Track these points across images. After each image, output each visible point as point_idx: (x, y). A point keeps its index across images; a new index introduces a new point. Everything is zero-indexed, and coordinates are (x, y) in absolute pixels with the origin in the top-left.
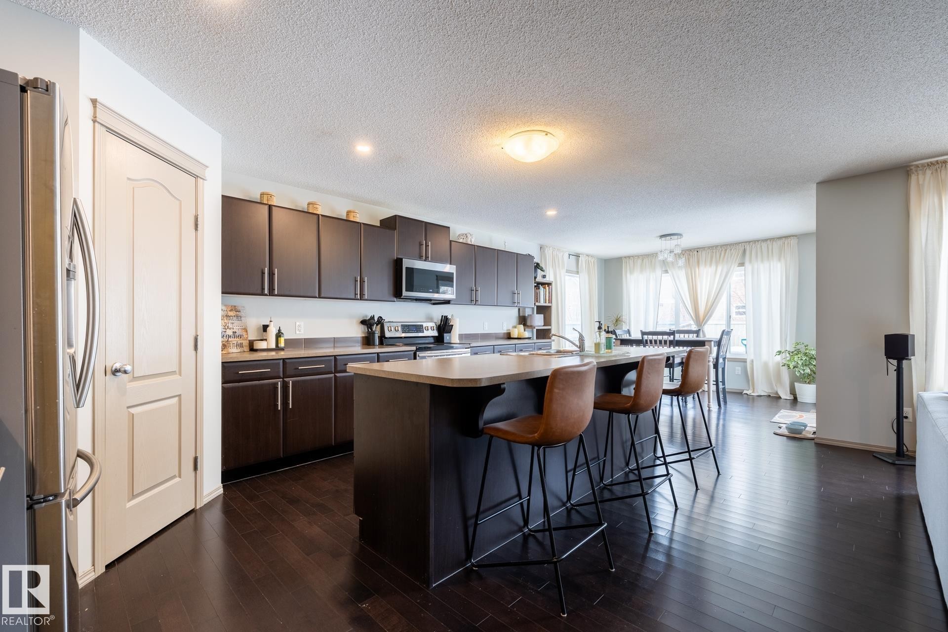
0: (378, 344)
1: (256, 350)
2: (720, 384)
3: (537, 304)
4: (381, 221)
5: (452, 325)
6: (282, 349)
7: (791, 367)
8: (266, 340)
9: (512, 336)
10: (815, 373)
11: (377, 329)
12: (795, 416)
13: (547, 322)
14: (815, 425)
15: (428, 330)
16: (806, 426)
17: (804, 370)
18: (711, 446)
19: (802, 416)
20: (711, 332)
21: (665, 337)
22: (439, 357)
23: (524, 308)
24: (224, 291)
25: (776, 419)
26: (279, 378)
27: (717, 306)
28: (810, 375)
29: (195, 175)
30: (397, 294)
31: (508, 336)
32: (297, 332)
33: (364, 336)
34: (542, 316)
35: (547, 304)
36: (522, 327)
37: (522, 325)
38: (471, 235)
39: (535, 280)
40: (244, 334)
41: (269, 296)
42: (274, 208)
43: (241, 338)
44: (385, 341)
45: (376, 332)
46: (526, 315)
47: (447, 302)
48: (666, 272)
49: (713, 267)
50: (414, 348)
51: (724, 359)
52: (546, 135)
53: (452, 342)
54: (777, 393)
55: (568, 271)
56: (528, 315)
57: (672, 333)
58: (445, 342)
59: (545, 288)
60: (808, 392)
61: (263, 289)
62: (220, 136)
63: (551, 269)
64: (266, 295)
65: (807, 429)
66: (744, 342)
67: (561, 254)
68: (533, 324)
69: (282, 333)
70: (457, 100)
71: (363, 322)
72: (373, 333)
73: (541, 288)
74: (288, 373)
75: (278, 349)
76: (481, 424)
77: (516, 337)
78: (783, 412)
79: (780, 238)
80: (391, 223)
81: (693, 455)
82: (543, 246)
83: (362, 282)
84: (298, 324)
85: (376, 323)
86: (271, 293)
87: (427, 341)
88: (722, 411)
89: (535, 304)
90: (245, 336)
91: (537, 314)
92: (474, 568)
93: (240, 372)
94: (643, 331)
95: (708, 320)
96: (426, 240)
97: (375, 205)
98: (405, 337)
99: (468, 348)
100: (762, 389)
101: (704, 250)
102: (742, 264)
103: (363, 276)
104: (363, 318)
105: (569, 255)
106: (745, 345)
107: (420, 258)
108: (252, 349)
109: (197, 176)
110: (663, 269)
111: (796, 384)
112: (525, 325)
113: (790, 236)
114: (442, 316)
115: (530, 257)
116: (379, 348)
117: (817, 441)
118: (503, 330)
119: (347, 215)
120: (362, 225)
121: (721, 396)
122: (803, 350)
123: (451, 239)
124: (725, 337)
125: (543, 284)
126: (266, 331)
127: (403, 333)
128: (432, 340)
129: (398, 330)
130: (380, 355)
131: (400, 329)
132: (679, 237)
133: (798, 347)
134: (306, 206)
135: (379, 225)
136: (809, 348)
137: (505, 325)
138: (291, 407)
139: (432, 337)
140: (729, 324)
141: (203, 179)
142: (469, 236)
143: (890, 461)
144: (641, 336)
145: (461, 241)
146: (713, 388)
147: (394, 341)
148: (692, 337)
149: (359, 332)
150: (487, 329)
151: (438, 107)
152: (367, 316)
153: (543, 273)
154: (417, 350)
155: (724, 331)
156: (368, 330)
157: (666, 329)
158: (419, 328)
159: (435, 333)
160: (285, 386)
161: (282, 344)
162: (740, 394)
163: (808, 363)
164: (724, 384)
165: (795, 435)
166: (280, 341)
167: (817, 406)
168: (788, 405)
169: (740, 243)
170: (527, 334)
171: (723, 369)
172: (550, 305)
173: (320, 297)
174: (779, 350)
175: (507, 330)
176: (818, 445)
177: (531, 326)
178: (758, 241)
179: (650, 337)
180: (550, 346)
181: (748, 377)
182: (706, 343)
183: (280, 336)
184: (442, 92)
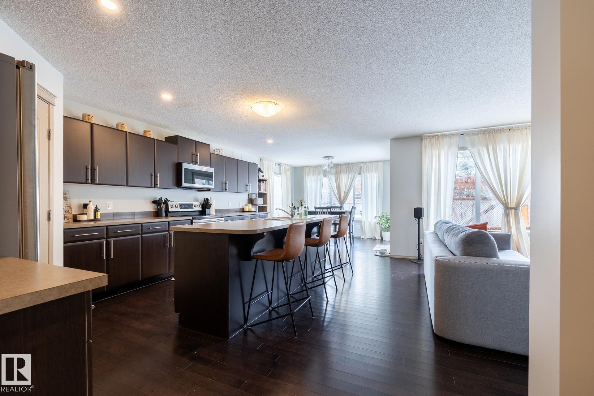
0: (164, 216)
1: (80, 221)
2: (351, 233)
3: (259, 192)
4: (166, 138)
5: (211, 204)
6: (99, 220)
7: (381, 224)
8: (86, 214)
9: (245, 211)
10: (390, 227)
11: (163, 206)
12: (382, 247)
13: (265, 202)
14: (390, 250)
15: (196, 207)
16: (386, 251)
17: (385, 225)
18: (350, 261)
19: (385, 247)
20: (347, 208)
21: (326, 210)
22: (203, 223)
23: (252, 194)
24: (65, 181)
25: (375, 249)
26: (103, 238)
27: (349, 193)
28: (388, 227)
29: (48, 102)
30: (178, 184)
31: (243, 211)
32: (108, 209)
33: (154, 211)
34: (262, 199)
35: (265, 192)
36: (250, 205)
37: (251, 204)
38: (222, 150)
39: (258, 178)
40: (69, 210)
41: (92, 184)
42: (94, 125)
43: (67, 212)
44: (169, 214)
45: (163, 208)
46: (253, 198)
47: (209, 190)
48: (326, 176)
49: (348, 174)
50: (191, 218)
51: (353, 221)
52: (276, 105)
53: (211, 214)
54: (375, 237)
55: (275, 173)
56: (254, 198)
57: (330, 208)
58: (207, 214)
59: (263, 183)
60: (387, 236)
61: (87, 179)
62: (63, 76)
63: (266, 172)
64: (89, 184)
65: (387, 252)
66: (361, 212)
67: (272, 163)
68: (257, 203)
69: (99, 209)
70: (232, 82)
71: (154, 202)
72: (162, 209)
73: (262, 182)
74: (110, 235)
75: (95, 219)
76: (252, 254)
77: (248, 211)
78: (378, 245)
79: (376, 162)
80: (173, 140)
81: (343, 266)
82: (262, 158)
83: (156, 176)
84: (108, 203)
85: (163, 203)
86: (93, 182)
87: (195, 214)
88: (352, 247)
89: (258, 192)
90: (70, 211)
91: (259, 197)
92: (249, 328)
93: (76, 235)
94: (316, 207)
95: (345, 201)
96: (196, 151)
97: (162, 128)
98: (181, 212)
99: (223, 217)
100: (369, 235)
101: (343, 165)
102: (360, 174)
103: (156, 172)
104: (154, 199)
105: (276, 164)
106: (362, 214)
107: (192, 162)
108: (75, 220)
109: (49, 103)
110: (324, 174)
111: (383, 232)
112: (252, 204)
113: (380, 161)
114: (205, 198)
115: (255, 164)
116: (165, 218)
117: (390, 256)
118: (240, 207)
119: (144, 133)
120: (155, 140)
121: (352, 239)
122: (385, 216)
123: (211, 152)
124: (353, 210)
125: (263, 180)
126: (86, 208)
127: (180, 209)
128: (198, 213)
129: (177, 207)
130: (170, 222)
131: (179, 206)
132: (332, 158)
133: (383, 214)
134: (115, 125)
135: (164, 141)
136: (387, 214)
137: (241, 204)
138: (112, 257)
139: (198, 211)
140: (354, 204)
141: (53, 105)
142: (221, 150)
143: (416, 262)
144: (314, 210)
145: (216, 153)
146: (348, 236)
147: (176, 214)
148: (338, 210)
149: (151, 208)
150: (230, 206)
151: (220, 84)
152: (156, 198)
153: (263, 174)
154: (193, 219)
155: (353, 206)
156: (158, 207)
157: (326, 206)
158: (190, 206)
159: (200, 209)
160: (108, 244)
161: (99, 217)
162: (359, 238)
163: (387, 222)
164: (353, 234)
165: (382, 255)
166: (97, 214)
167: (391, 242)
168: (379, 242)
169: (359, 163)
170: (253, 209)
171: (352, 226)
172: (266, 192)
173: (127, 186)
174: (376, 216)
175: (242, 207)
176: (391, 258)
177: (256, 204)
178: (367, 162)
179: (319, 210)
180: (267, 216)
181: (363, 230)
182: (345, 213)
183: (97, 211)
184: (225, 77)
